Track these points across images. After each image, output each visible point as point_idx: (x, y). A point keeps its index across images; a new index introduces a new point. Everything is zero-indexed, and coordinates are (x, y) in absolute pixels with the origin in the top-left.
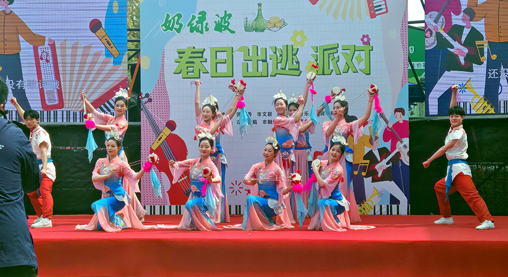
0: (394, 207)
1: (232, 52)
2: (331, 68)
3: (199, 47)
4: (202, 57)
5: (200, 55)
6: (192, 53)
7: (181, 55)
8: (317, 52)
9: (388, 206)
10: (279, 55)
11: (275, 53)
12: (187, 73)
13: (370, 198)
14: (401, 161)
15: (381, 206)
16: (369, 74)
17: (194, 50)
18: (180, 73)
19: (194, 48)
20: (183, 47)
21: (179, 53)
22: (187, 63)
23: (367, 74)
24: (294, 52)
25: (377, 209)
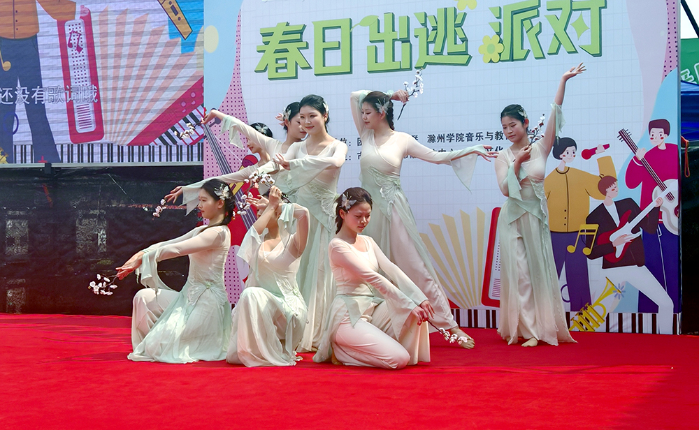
0: (647, 317)
1: (351, 27)
2: (526, 47)
3: (296, 24)
4: (300, 40)
5: (297, 36)
6: (286, 33)
7: (267, 39)
8: (500, 17)
9: (634, 315)
10: (430, 28)
11: (425, 25)
12: (277, 69)
13: (600, 299)
14: (662, 224)
15: (620, 316)
16: (599, 55)
17: (288, 29)
18: (264, 71)
19: (288, 24)
20: (269, 25)
21: (264, 35)
22: (277, 51)
23: (595, 55)
24: (459, 21)
25: (614, 321)
